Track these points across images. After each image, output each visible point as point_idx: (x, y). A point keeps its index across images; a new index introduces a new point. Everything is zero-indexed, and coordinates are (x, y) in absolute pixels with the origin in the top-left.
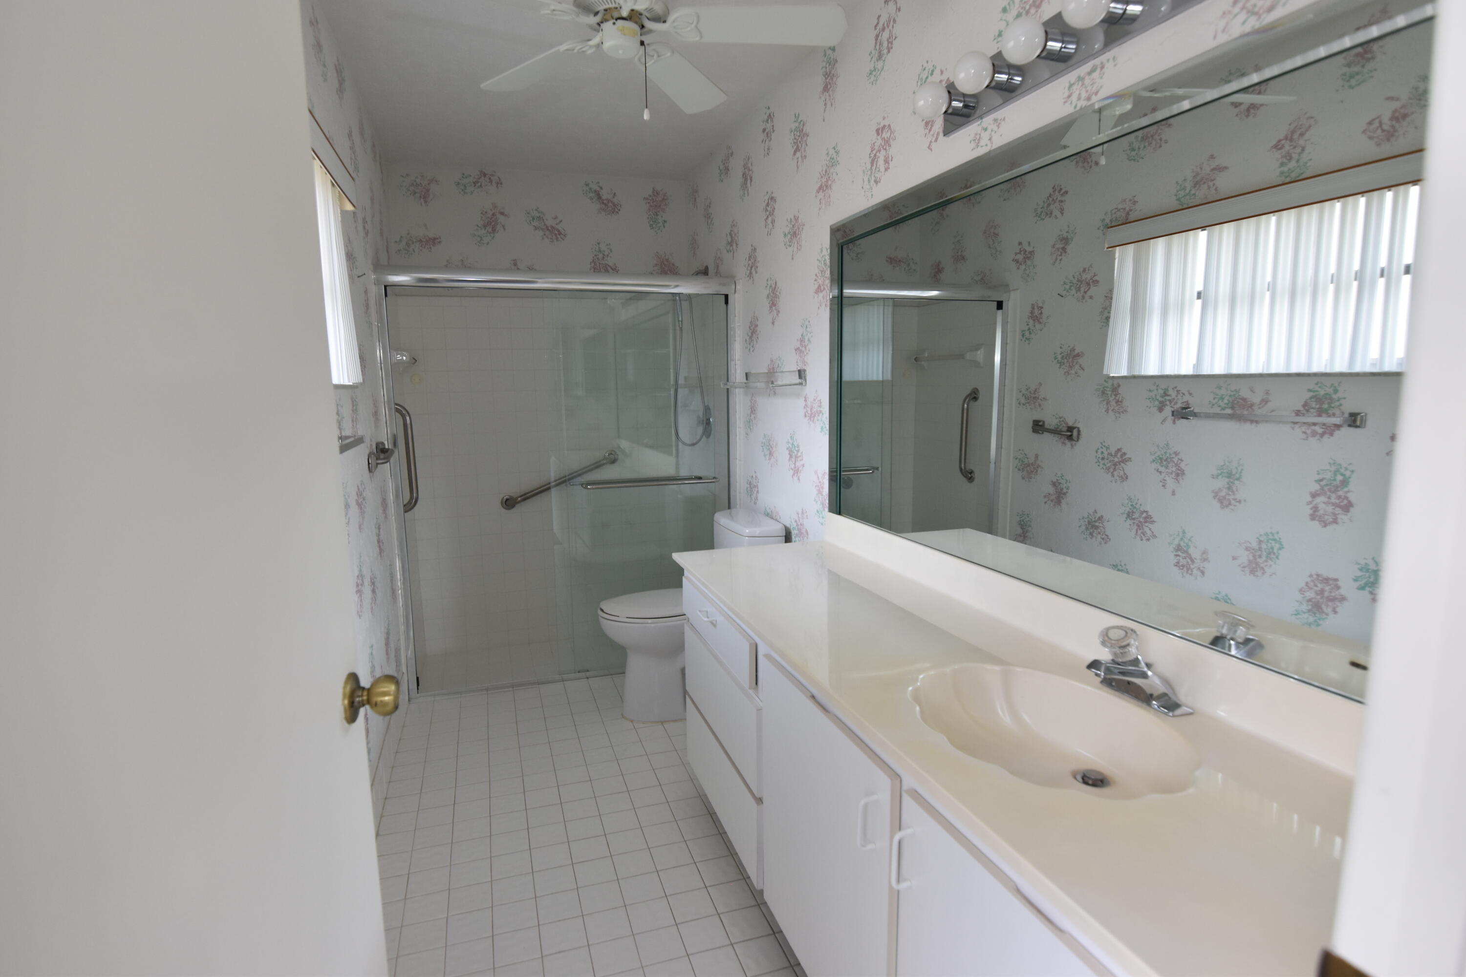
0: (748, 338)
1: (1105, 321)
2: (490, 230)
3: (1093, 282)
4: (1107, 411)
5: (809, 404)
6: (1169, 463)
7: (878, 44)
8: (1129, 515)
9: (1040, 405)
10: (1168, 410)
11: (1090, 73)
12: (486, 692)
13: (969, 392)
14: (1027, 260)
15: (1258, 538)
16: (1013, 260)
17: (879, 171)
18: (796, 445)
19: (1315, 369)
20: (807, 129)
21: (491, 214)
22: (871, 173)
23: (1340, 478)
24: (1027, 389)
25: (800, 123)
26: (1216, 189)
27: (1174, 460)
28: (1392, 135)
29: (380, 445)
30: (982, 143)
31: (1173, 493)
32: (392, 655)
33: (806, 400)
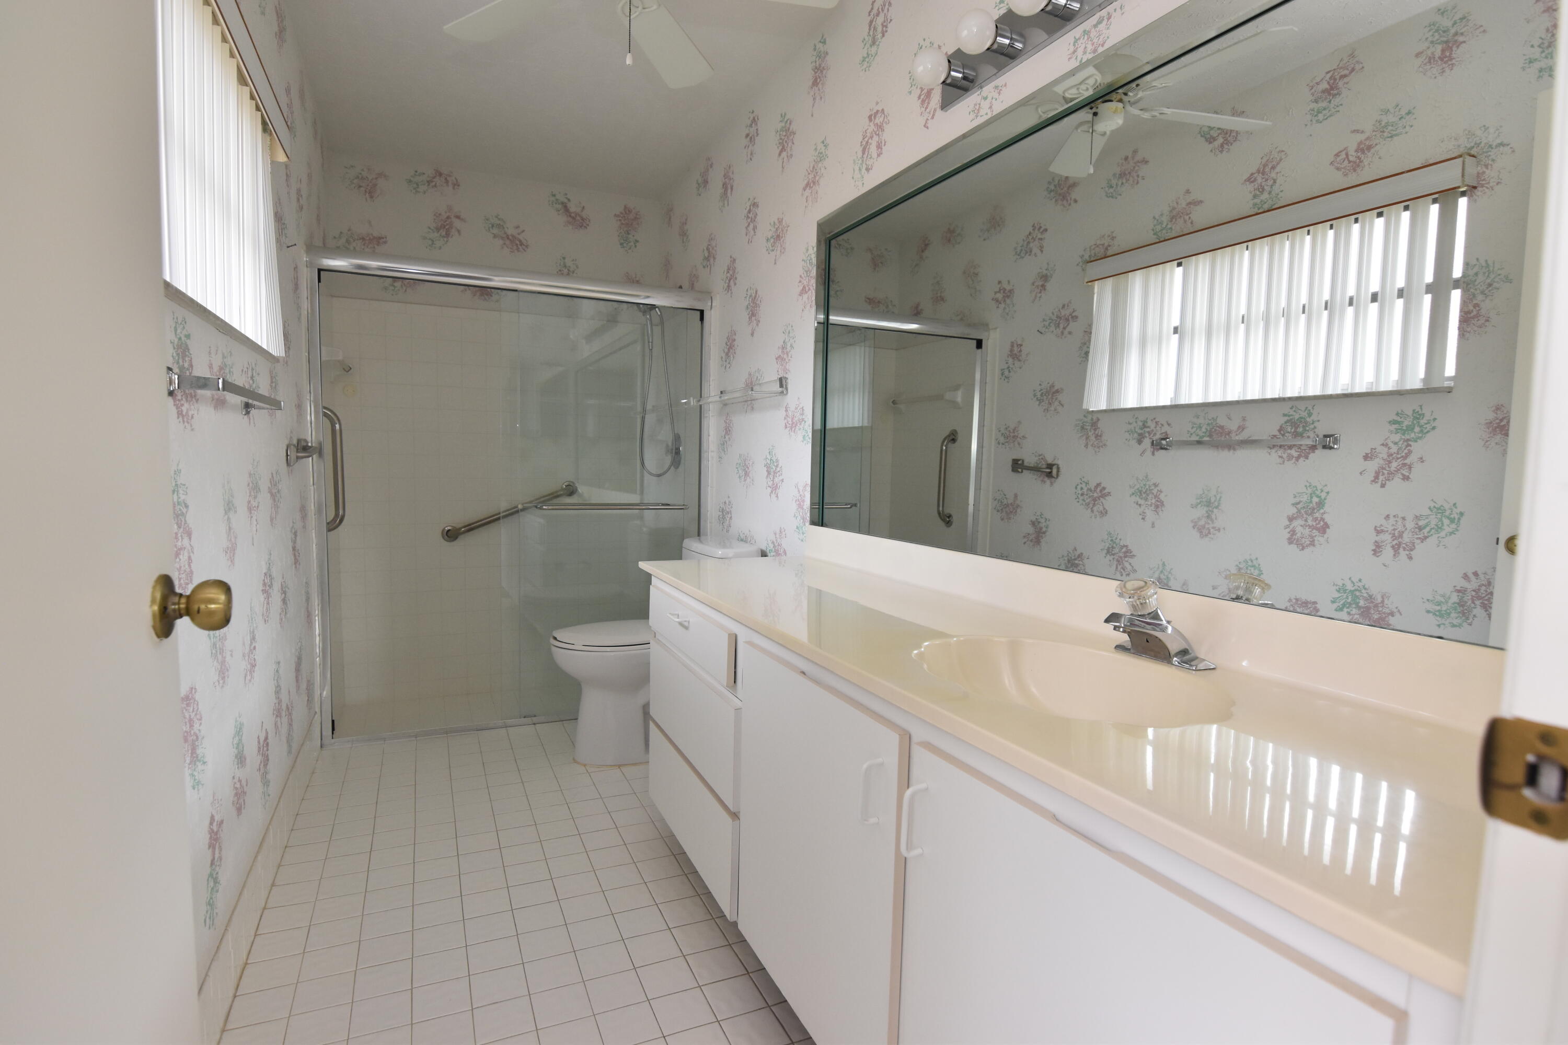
0: (724, 355)
1: (1084, 356)
2: (444, 233)
3: (1072, 317)
4: (1086, 446)
5: (790, 413)
6: (1148, 495)
7: (872, 29)
8: (1109, 551)
9: (1019, 444)
10: (1147, 442)
11: (1095, 26)
12: (414, 739)
13: (947, 433)
14: (1006, 299)
15: (1237, 566)
16: (993, 299)
17: (871, 157)
18: (774, 461)
19: (1289, 394)
20: (793, 127)
21: (445, 217)
22: (863, 161)
23: (1315, 500)
24: (1006, 428)
25: (787, 122)
26: (1192, 223)
27: (1153, 491)
28: (1358, 166)
29: (302, 442)
30: (982, 112)
31: (1153, 525)
32: (304, 686)
33: (786, 411)
